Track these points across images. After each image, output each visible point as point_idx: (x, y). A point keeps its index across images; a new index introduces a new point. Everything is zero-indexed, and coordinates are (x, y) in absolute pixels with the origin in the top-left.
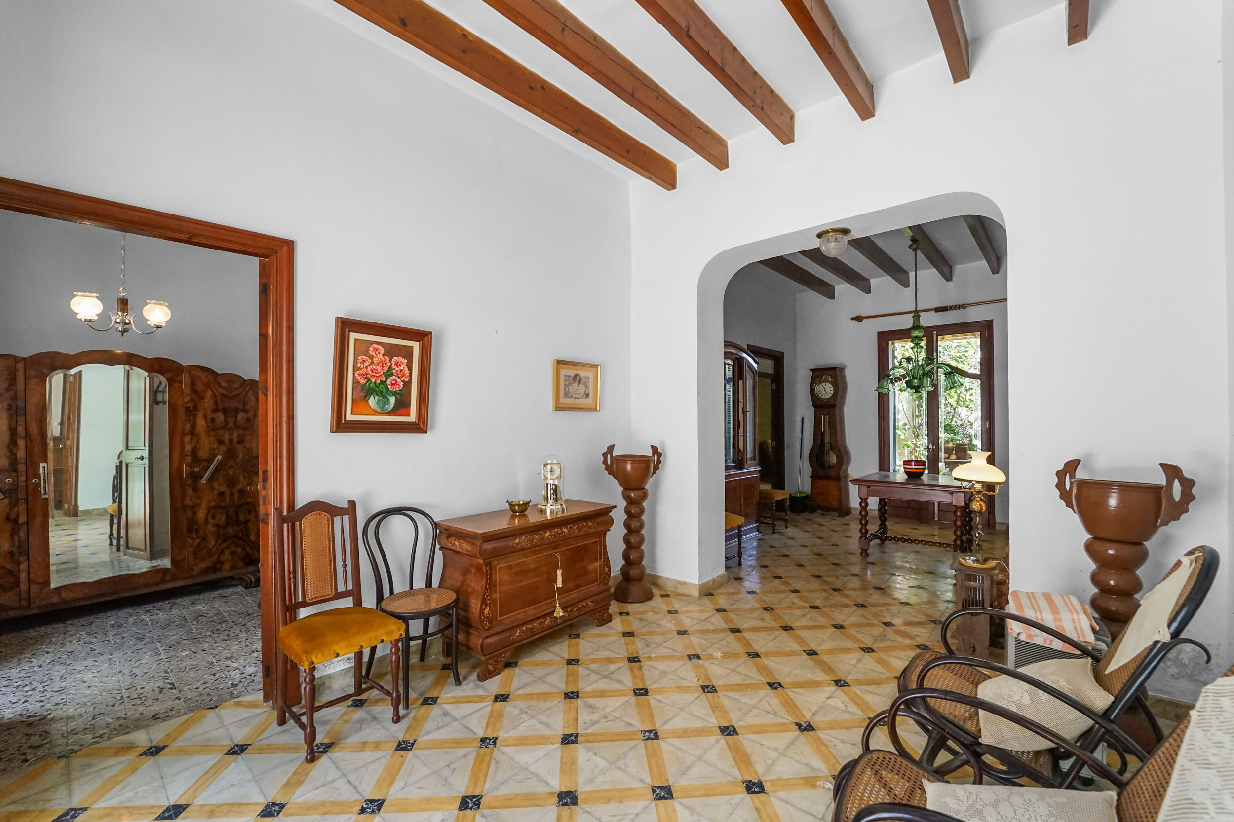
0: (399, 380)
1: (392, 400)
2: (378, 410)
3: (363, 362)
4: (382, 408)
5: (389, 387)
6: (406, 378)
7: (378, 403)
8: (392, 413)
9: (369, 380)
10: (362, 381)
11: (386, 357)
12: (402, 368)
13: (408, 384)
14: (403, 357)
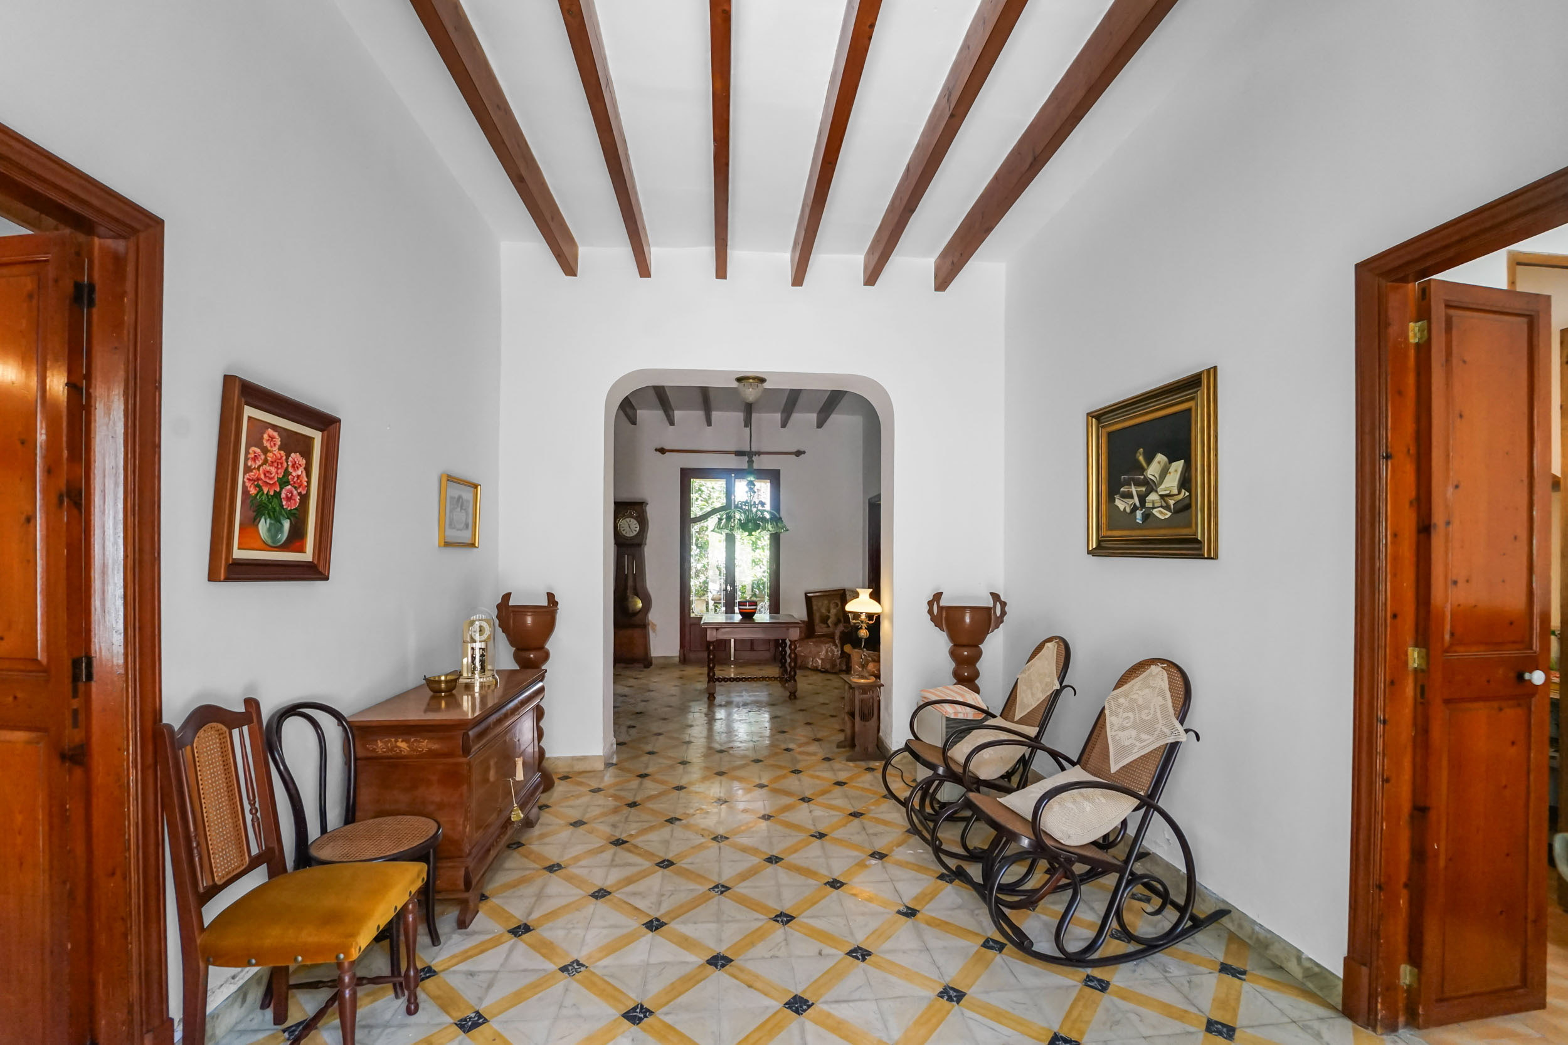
0: (295, 492)
1: (286, 525)
2: (269, 542)
3: (255, 458)
4: (274, 537)
5: (284, 503)
6: (303, 489)
7: (269, 530)
8: (285, 547)
9: (261, 490)
10: (253, 491)
11: (282, 452)
12: (299, 472)
13: (305, 498)
14: (302, 455)
